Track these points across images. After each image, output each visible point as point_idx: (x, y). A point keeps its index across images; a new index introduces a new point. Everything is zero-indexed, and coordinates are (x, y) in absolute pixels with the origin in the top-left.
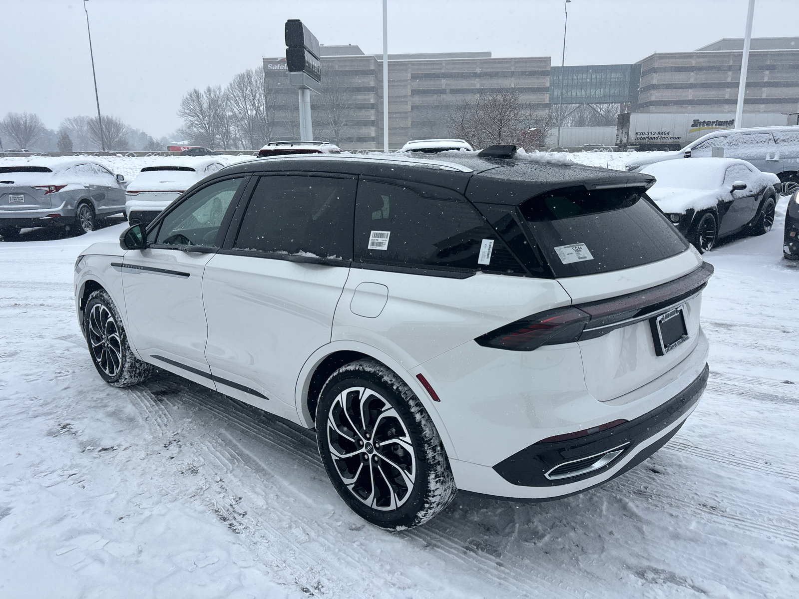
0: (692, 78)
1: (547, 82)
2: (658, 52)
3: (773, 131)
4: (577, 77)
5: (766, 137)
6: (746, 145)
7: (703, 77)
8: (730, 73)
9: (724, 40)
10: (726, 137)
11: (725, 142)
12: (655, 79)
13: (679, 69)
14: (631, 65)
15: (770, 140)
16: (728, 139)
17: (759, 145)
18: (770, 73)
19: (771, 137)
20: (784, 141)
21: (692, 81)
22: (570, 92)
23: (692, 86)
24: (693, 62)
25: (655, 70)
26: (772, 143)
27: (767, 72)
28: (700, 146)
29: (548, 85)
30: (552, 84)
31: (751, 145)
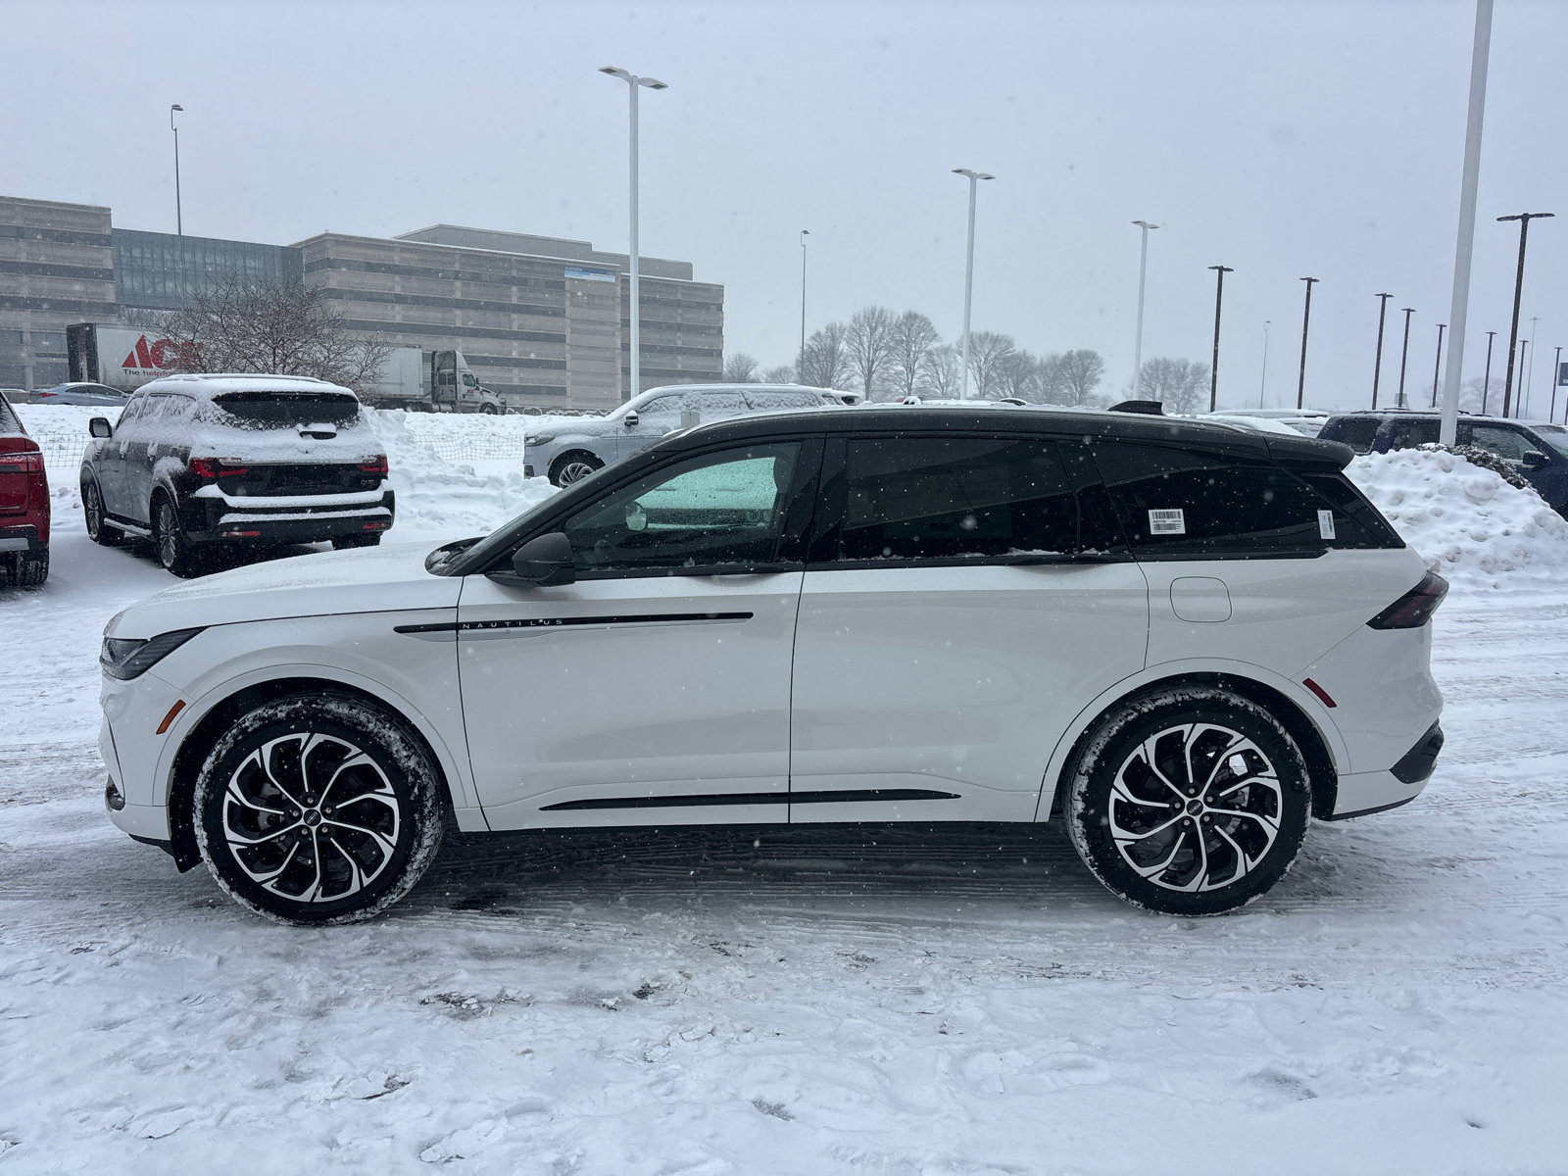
0: (397, 285)
1: (106, 259)
2: (331, 232)
3: (744, 391)
4: (172, 256)
5: (735, 399)
6: (710, 410)
7: (415, 286)
8: (458, 284)
9: (441, 227)
10: (681, 395)
11: (681, 403)
12: (334, 280)
13: (371, 267)
14: (283, 248)
15: (741, 403)
16: (684, 400)
17: (727, 410)
18: (520, 290)
19: (742, 399)
20: (759, 405)
21: (398, 290)
22: (161, 285)
23: (399, 299)
24: (397, 258)
25: (331, 264)
26: (744, 407)
27: (514, 289)
28: (645, 408)
29: (109, 265)
30: (118, 263)
31: (718, 410)
